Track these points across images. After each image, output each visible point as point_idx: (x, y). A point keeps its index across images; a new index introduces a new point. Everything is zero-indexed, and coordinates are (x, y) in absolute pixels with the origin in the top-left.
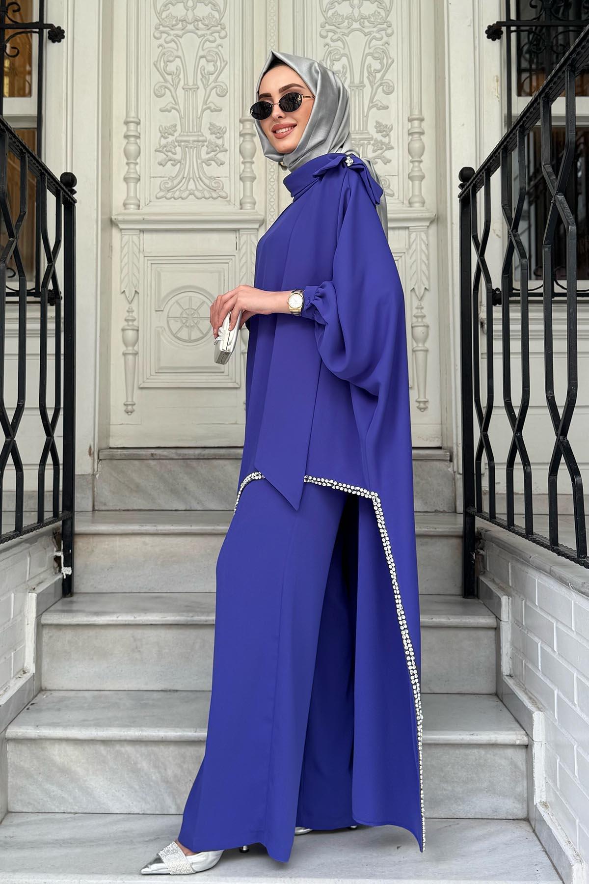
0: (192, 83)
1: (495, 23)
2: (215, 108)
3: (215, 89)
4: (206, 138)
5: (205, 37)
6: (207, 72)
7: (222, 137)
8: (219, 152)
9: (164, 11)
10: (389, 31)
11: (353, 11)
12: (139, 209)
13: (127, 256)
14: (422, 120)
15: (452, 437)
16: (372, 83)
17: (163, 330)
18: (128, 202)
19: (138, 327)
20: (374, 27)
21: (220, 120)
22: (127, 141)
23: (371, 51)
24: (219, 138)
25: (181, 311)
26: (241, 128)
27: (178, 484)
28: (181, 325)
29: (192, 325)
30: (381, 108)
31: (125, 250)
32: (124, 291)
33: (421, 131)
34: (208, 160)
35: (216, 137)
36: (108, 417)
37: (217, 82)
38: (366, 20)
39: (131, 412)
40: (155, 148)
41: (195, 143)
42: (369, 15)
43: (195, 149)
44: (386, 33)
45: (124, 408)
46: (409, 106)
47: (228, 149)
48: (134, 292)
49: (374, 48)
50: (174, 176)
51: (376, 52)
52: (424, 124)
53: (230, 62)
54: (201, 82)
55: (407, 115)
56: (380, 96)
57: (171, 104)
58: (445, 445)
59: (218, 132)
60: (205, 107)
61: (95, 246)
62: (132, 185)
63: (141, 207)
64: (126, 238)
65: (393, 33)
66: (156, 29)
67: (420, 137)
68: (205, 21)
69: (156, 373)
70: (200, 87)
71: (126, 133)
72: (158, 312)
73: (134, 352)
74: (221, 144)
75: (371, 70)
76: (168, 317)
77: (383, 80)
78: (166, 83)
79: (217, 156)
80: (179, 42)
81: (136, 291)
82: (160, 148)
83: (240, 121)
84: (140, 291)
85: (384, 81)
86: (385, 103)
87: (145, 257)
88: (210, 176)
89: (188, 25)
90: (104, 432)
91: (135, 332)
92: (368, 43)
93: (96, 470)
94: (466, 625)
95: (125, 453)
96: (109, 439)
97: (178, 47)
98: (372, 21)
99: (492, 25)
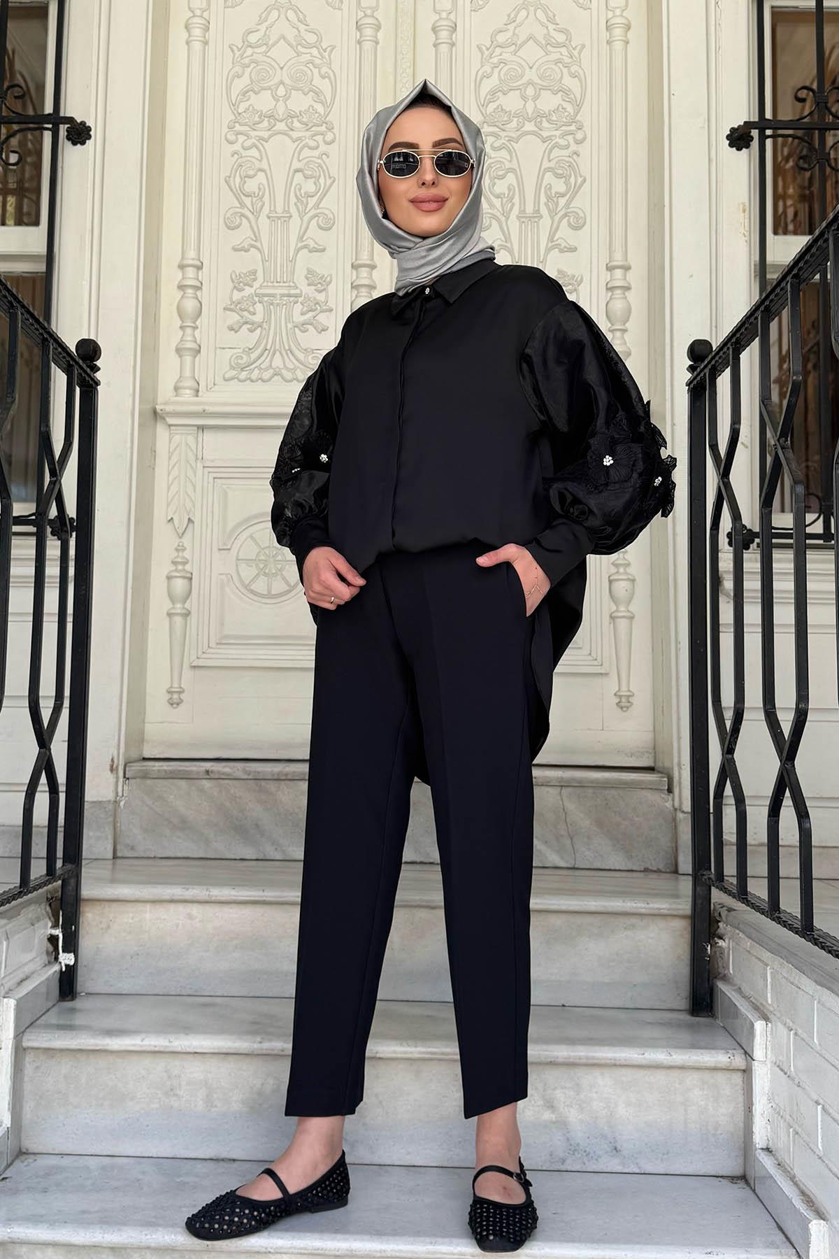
0: (282, 210)
1: (742, 124)
2: (316, 246)
3: (317, 218)
4: (302, 292)
5: (303, 141)
6: (305, 194)
7: (324, 289)
8: (321, 312)
9: (242, 102)
10: (579, 136)
11: (525, 105)
12: (197, 396)
13: (177, 465)
14: (627, 268)
15: (672, 754)
16: (552, 213)
17: (229, 580)
18: (181, 384)
19: (192, 574)
20: (556, 130)
21: (322, 264)
22: (183, 293)
23: (552, 164)
24: (320, 292)
25: (258, 551)
26: (354, 278)
27: (246, 818)
28: (257, 572)
29: (274, 572)
30: (566, 250)
31: (174, 459)
32: (172, 518)
33: (626, 285)
34: (303, 325)
35: (315, 290)
36: (142, 712)
37: (318, 208)
38: (544, 119)
39: (178, 704)
40: (224, 305)
41: (286, 298)
42: (549, 111)
43: (285, 306)
44: (574, 138)
45: (168, 696)
46: (608, 247)
47: (334, 307)
48: (187, 520)
49: (557, 159)
50: (251, 347)
51: (560, 166)
52: (630, 275)
53: (339, 180)
54: (294, 207)
55: (604, 260)
56: (564, 233)
57: (249, 239)
58: (659, 765)
59: (320, 283)
60: (300, 245)
61: (129, 451)
62: (188, 359)
63: (200, 394)
64: (177, 438)
65: (584, 139)
66: (229, 128)
67: (624, 294)
68: (303, 117)
69: (218, 644)
70: (293, 215)
71: (179, 282)
72: (222, 552)
73: (184, 611)
74: (323, 300)
75: (551, 193)
76: (238, 560)
77: (569, 208)
78: (243, 209)
79: (316, 318)
80: (264, 148)
81: (189, 519)
82: (231, 305)
83: (353, 266)
84: (196, 520)
85: (569, 210)
86: (572, 243)
87: (204, 467)
88: (304, 348)
89: (277, 123)
90: (136, 736)
91: (186, 581)
92: (547, 152)
93: (120, 794)
95: (166, 768)
96: (143, 745)
97: (261, 156)
98: (553, 121)
99: (736, 127)
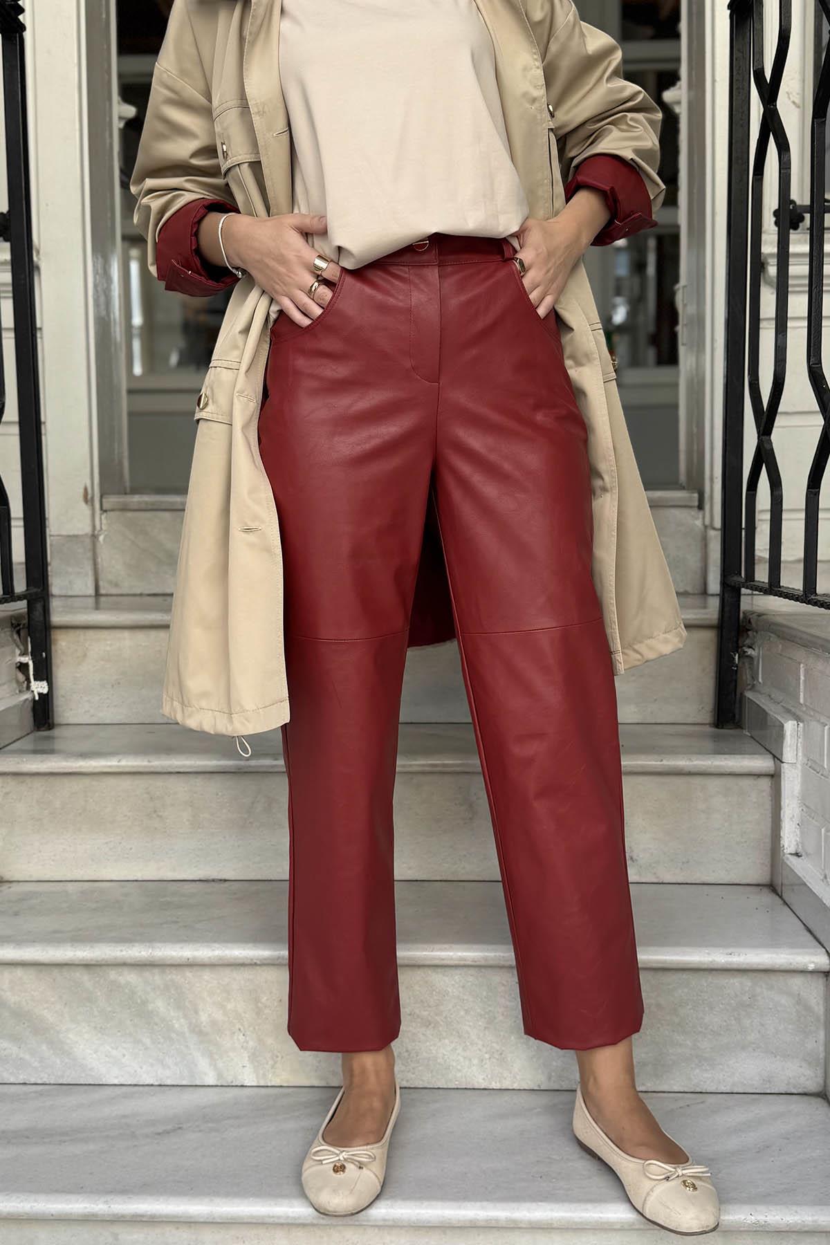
93: (98, 527)
94: (722, 771)
